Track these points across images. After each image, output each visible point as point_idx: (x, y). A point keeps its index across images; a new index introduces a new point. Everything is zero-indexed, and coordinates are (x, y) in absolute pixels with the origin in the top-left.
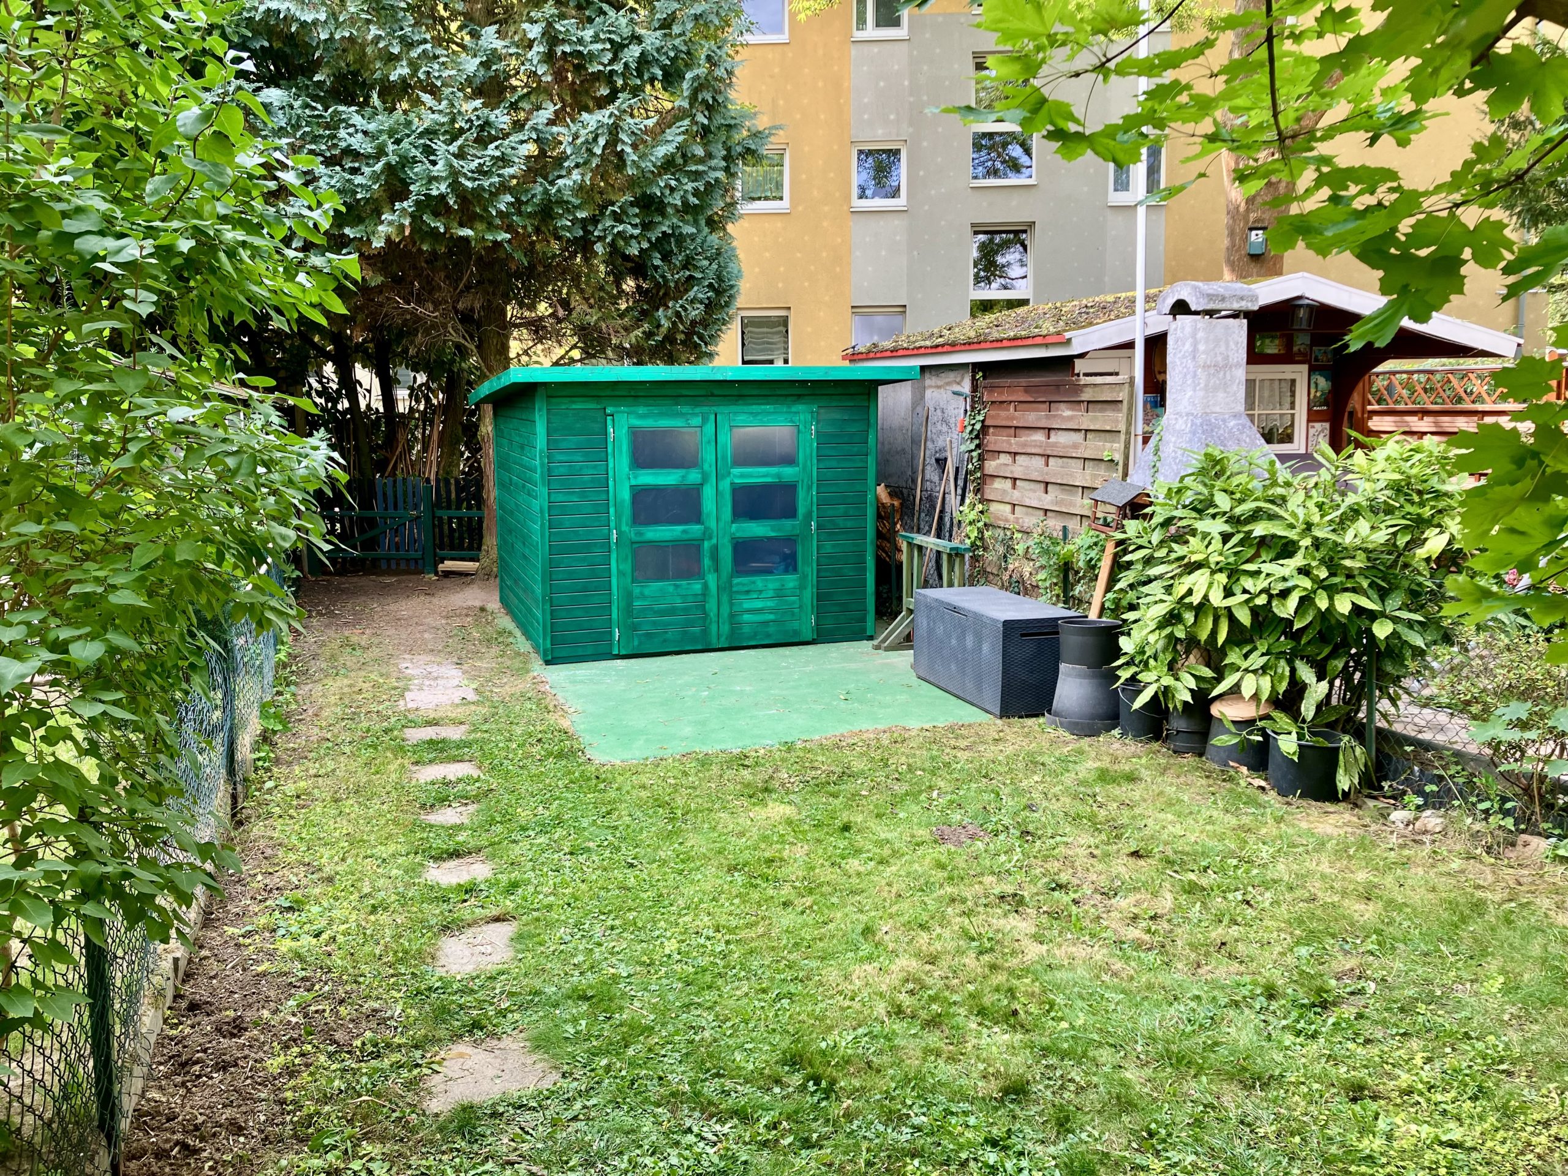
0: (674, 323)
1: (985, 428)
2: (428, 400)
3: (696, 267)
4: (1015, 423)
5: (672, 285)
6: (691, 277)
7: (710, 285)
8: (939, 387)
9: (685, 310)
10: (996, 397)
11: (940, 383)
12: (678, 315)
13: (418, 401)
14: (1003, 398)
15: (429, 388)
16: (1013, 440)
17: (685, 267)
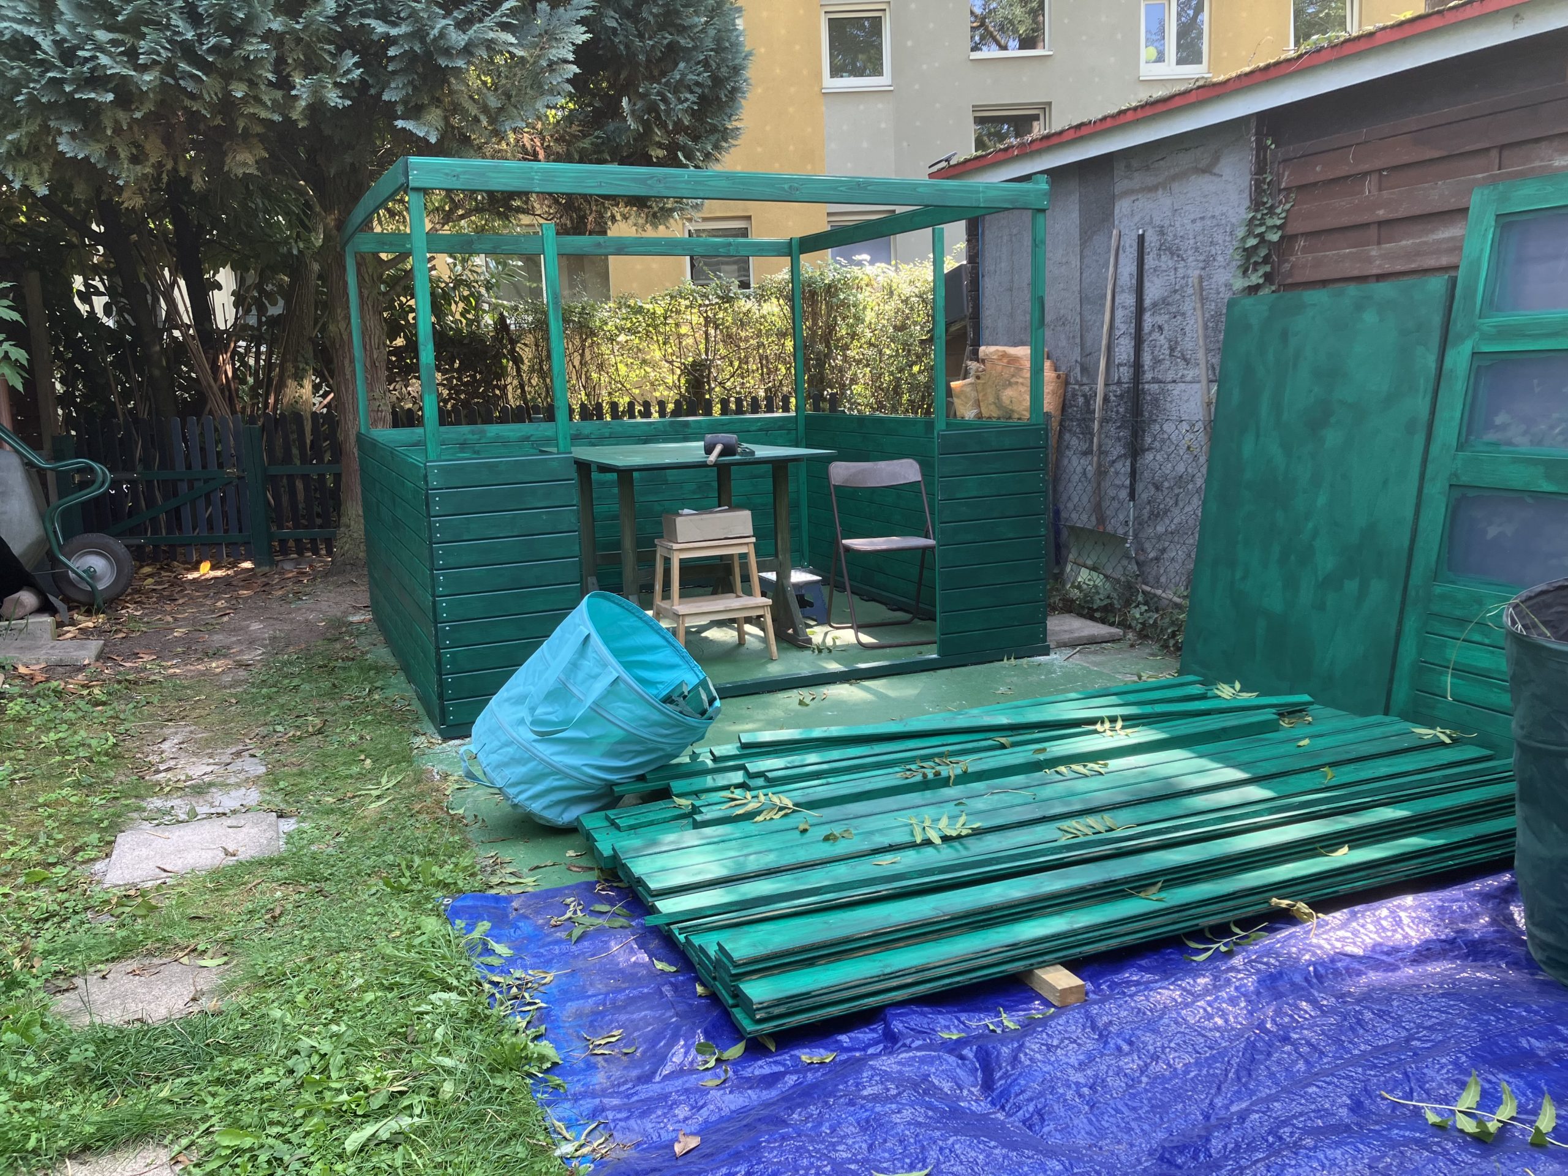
0: (647, 125)
1: (1288, 239)
2: (262, 310)
3: (683, 30)
4: (1381, 214)
5: (642, 58)
6: (672, 47)
7: (706, 64)
8: (1154, 189)
9: (665, 100)
10: (1319, 171)
11: (1150, 181)
12: (652, 108)
13: (247, 312)
14: (1343, 170)
15: (262, 291)
16: (1374, 251)
17: (662, 27)
